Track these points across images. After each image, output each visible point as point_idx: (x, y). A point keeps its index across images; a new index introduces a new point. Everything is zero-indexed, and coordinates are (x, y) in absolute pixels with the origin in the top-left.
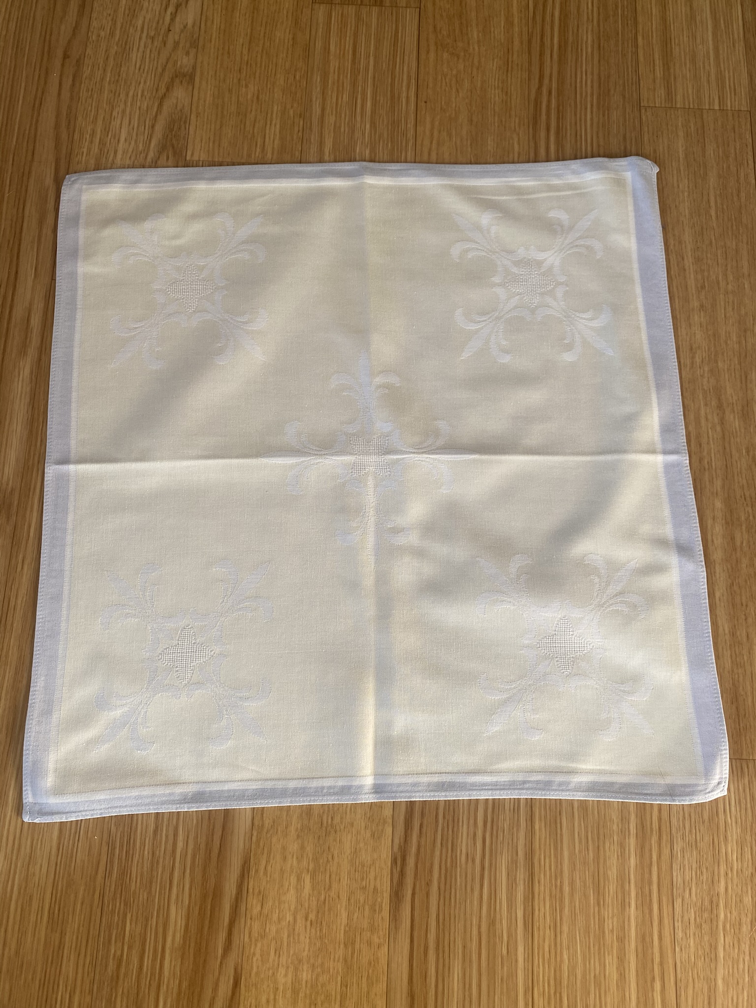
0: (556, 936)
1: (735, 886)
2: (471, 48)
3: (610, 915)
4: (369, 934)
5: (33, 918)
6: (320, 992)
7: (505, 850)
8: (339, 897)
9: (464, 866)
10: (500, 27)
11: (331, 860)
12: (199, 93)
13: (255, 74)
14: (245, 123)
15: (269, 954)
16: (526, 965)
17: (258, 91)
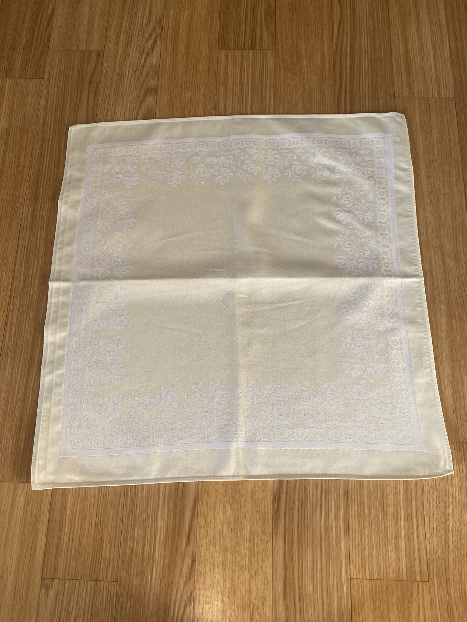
0: (361, 536)
1: (458, 510)
2: (303, 69)
3: (391, 525)
4: (262, 535)
5: (87, 527)
6: (237, 565)
7: (333, 491)
8: (246, 516)
9: (311, 499)
10: (318, 58)
11: (241, 496)
12: (160, 99)
13: (189, 88)
14: (185, 113)
15: (210, 546)
16: (346, 551)
17: (191, 96)
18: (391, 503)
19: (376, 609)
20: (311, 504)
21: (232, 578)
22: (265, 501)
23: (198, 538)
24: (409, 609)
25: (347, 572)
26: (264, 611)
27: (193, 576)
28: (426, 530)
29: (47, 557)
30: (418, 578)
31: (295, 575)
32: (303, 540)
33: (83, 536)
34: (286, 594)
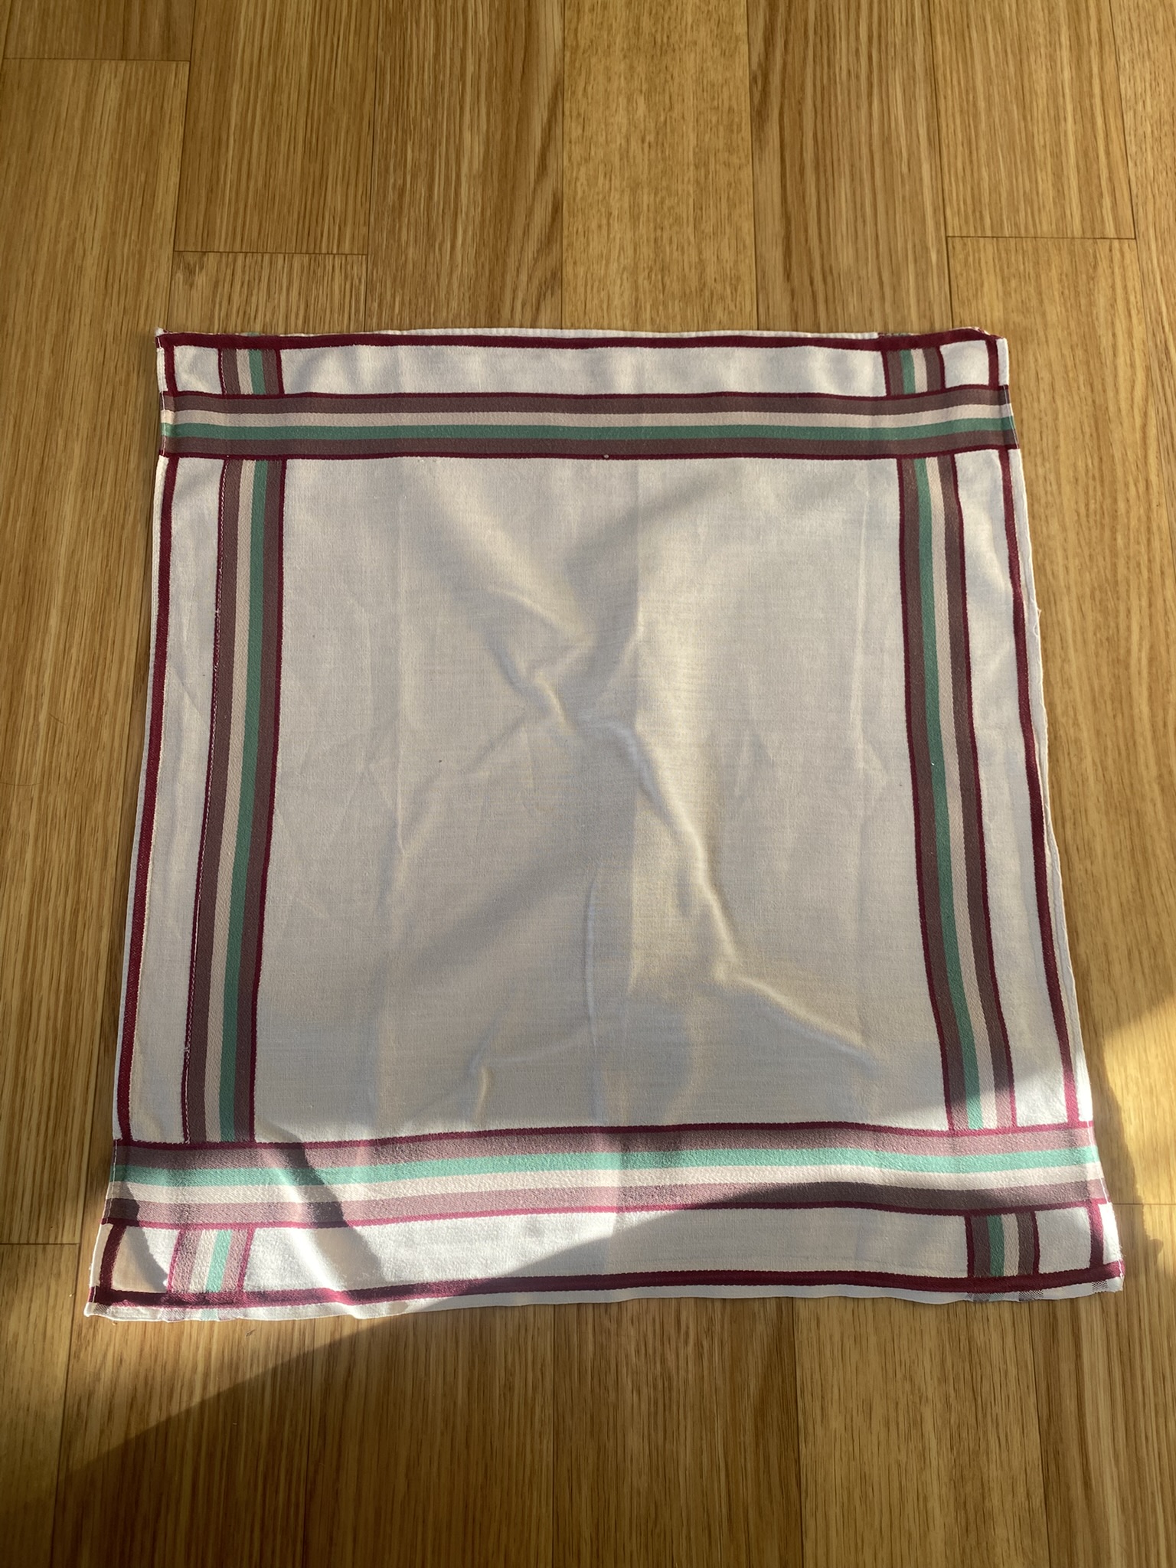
18: (1041, 84)
19: (1010, 294)
20: (846, 92)
21: (656, 240)
22: (731, 88)
23: (566, 162)
24: (1090, 294)
25: (937, 224)
26: (738, 303)
27: (559, 237)
28: (1127, 138)
29: (184, 209)
30: (1110, 231)
31: (810, 232)
32: (828, 162)
33: (273, 167)
34: (790, 270)
